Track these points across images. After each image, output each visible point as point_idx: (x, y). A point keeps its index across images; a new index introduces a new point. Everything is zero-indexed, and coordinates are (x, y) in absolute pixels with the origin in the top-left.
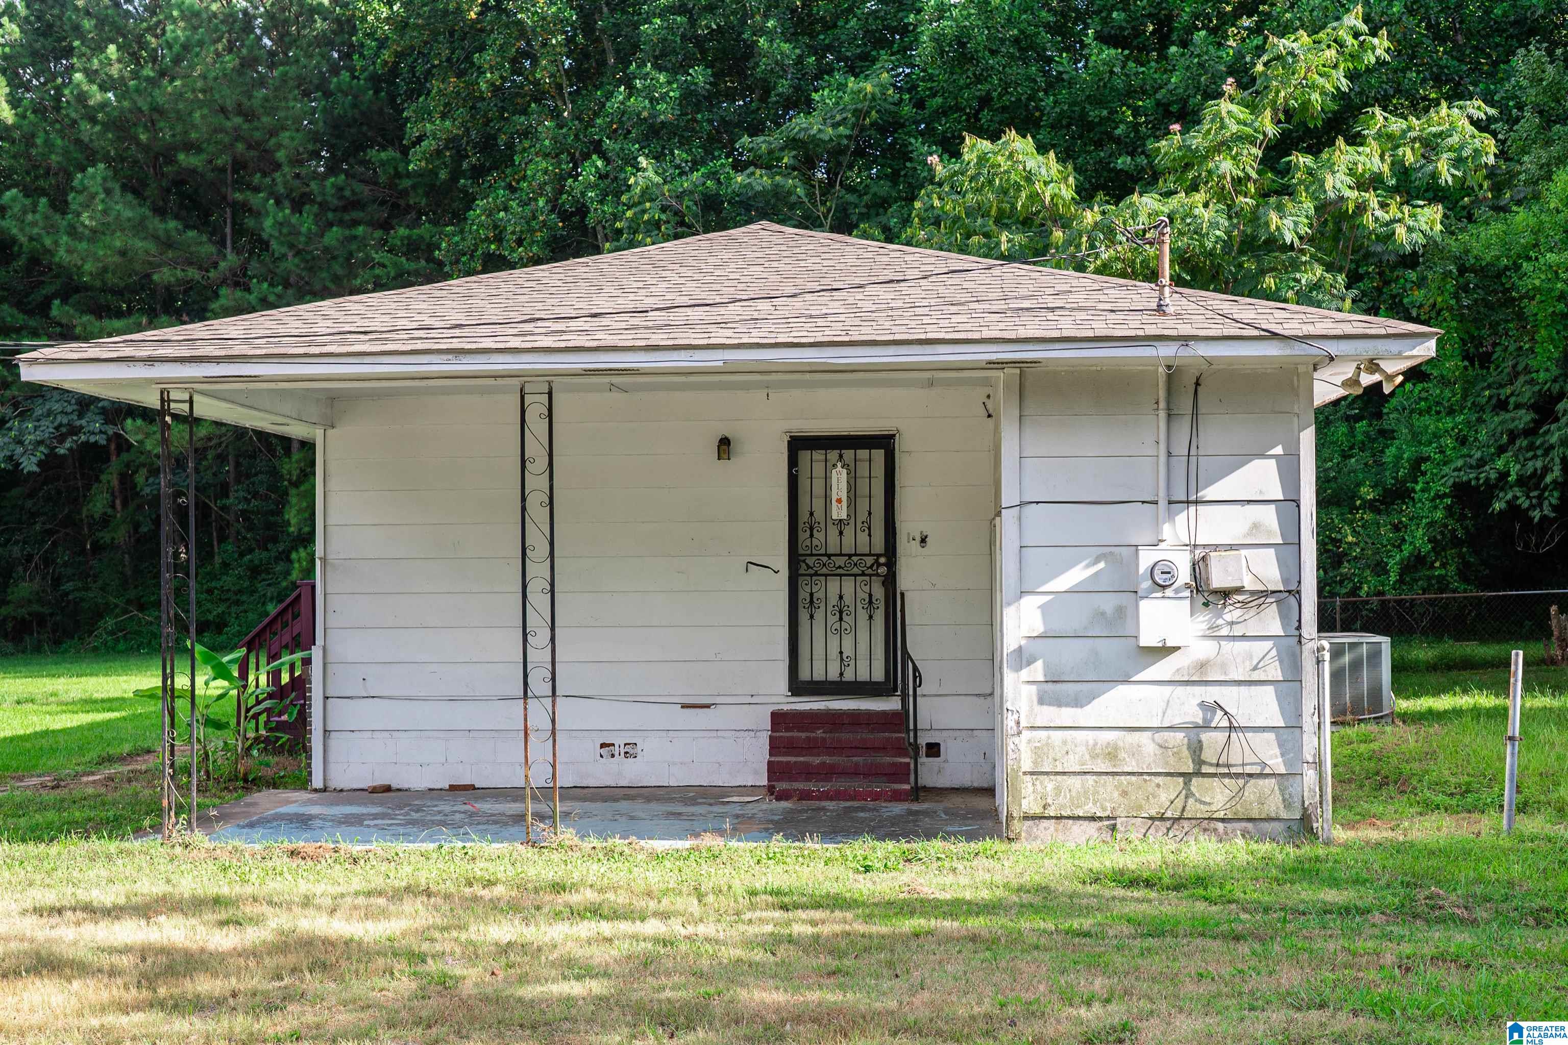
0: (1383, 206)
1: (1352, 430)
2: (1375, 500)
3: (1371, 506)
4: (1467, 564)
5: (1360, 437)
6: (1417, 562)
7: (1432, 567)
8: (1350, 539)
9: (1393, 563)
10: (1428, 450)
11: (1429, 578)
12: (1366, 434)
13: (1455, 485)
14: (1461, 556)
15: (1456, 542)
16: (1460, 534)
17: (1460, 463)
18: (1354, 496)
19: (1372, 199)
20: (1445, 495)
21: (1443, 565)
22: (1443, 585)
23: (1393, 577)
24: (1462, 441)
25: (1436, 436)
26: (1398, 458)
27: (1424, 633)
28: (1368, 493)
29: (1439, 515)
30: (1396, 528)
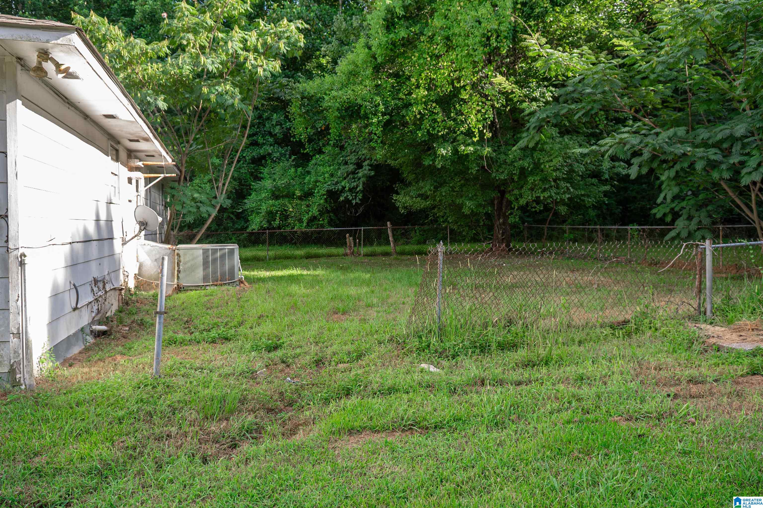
0: (255, 59)
1: (296, 171)
2: (301, 196)
3: (300, 198)
4: (331, 220)
5: (299, 173)
6: (313, 219)
7: (319, 220)
8: (291, 210)
9: (305, 219)
10: (320, 179)
11: (318, 225)
12: (301, 172)
13: (327, 191)
14: (330, 217)
15: (328, 212)
16: (329, 208)
17: (329, 183)
18: (294, 194)
19: (251, 56)
20: (324, 195)
21: (323, 220)
22: (322, 226)
23: (305, 224)
24: (332, 175)
25: (323, 173)
26: (309, 181)
27: (301, 243)
28: (298, 193)
29: (322, 201)
30: (308, 206)
